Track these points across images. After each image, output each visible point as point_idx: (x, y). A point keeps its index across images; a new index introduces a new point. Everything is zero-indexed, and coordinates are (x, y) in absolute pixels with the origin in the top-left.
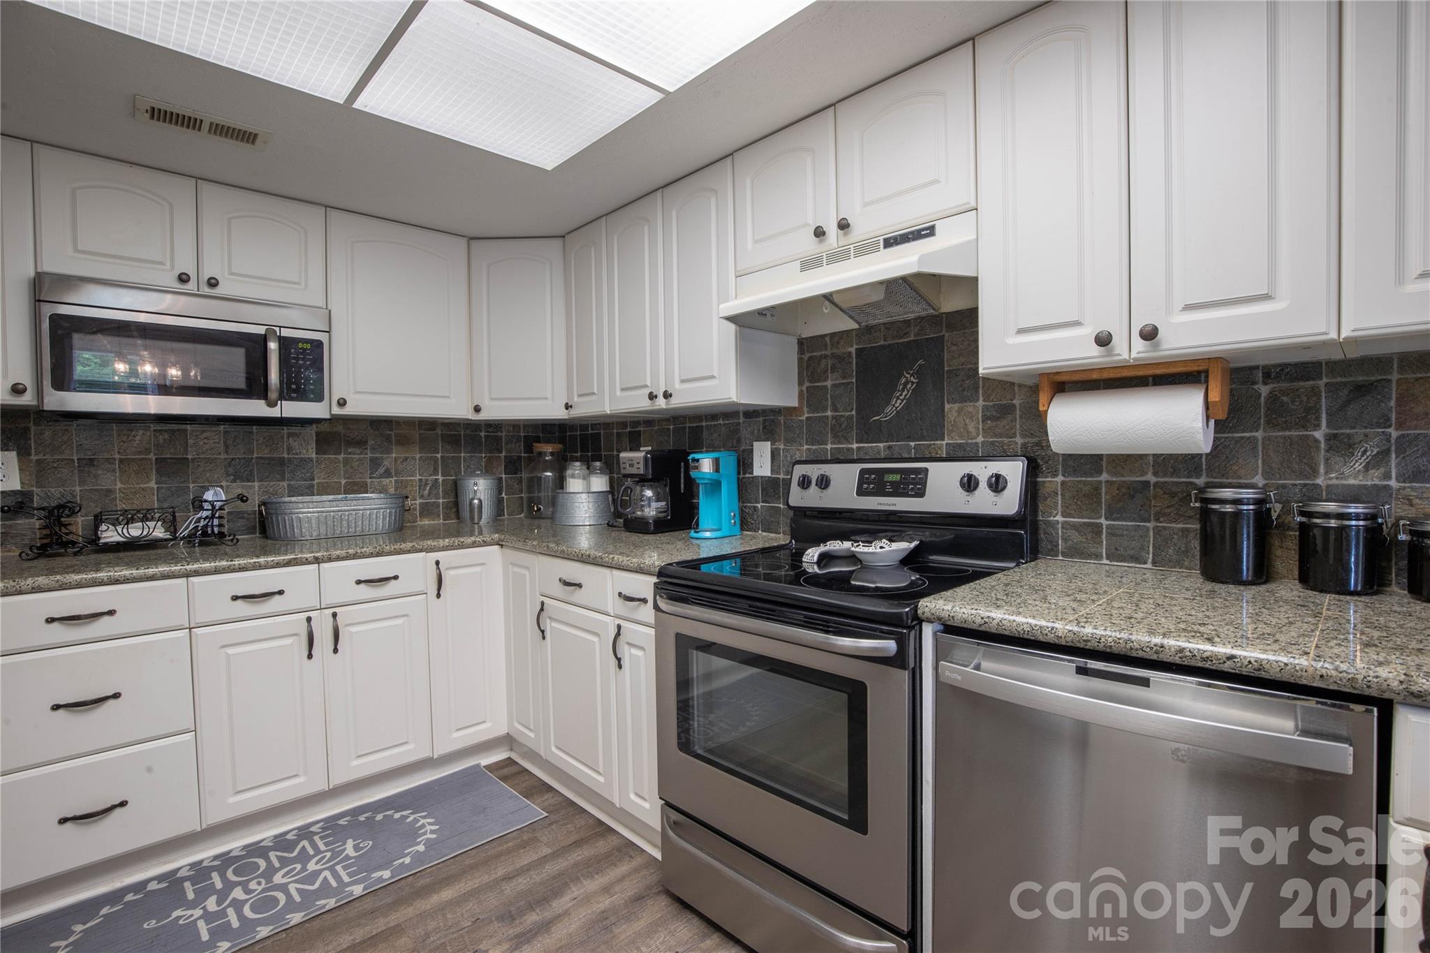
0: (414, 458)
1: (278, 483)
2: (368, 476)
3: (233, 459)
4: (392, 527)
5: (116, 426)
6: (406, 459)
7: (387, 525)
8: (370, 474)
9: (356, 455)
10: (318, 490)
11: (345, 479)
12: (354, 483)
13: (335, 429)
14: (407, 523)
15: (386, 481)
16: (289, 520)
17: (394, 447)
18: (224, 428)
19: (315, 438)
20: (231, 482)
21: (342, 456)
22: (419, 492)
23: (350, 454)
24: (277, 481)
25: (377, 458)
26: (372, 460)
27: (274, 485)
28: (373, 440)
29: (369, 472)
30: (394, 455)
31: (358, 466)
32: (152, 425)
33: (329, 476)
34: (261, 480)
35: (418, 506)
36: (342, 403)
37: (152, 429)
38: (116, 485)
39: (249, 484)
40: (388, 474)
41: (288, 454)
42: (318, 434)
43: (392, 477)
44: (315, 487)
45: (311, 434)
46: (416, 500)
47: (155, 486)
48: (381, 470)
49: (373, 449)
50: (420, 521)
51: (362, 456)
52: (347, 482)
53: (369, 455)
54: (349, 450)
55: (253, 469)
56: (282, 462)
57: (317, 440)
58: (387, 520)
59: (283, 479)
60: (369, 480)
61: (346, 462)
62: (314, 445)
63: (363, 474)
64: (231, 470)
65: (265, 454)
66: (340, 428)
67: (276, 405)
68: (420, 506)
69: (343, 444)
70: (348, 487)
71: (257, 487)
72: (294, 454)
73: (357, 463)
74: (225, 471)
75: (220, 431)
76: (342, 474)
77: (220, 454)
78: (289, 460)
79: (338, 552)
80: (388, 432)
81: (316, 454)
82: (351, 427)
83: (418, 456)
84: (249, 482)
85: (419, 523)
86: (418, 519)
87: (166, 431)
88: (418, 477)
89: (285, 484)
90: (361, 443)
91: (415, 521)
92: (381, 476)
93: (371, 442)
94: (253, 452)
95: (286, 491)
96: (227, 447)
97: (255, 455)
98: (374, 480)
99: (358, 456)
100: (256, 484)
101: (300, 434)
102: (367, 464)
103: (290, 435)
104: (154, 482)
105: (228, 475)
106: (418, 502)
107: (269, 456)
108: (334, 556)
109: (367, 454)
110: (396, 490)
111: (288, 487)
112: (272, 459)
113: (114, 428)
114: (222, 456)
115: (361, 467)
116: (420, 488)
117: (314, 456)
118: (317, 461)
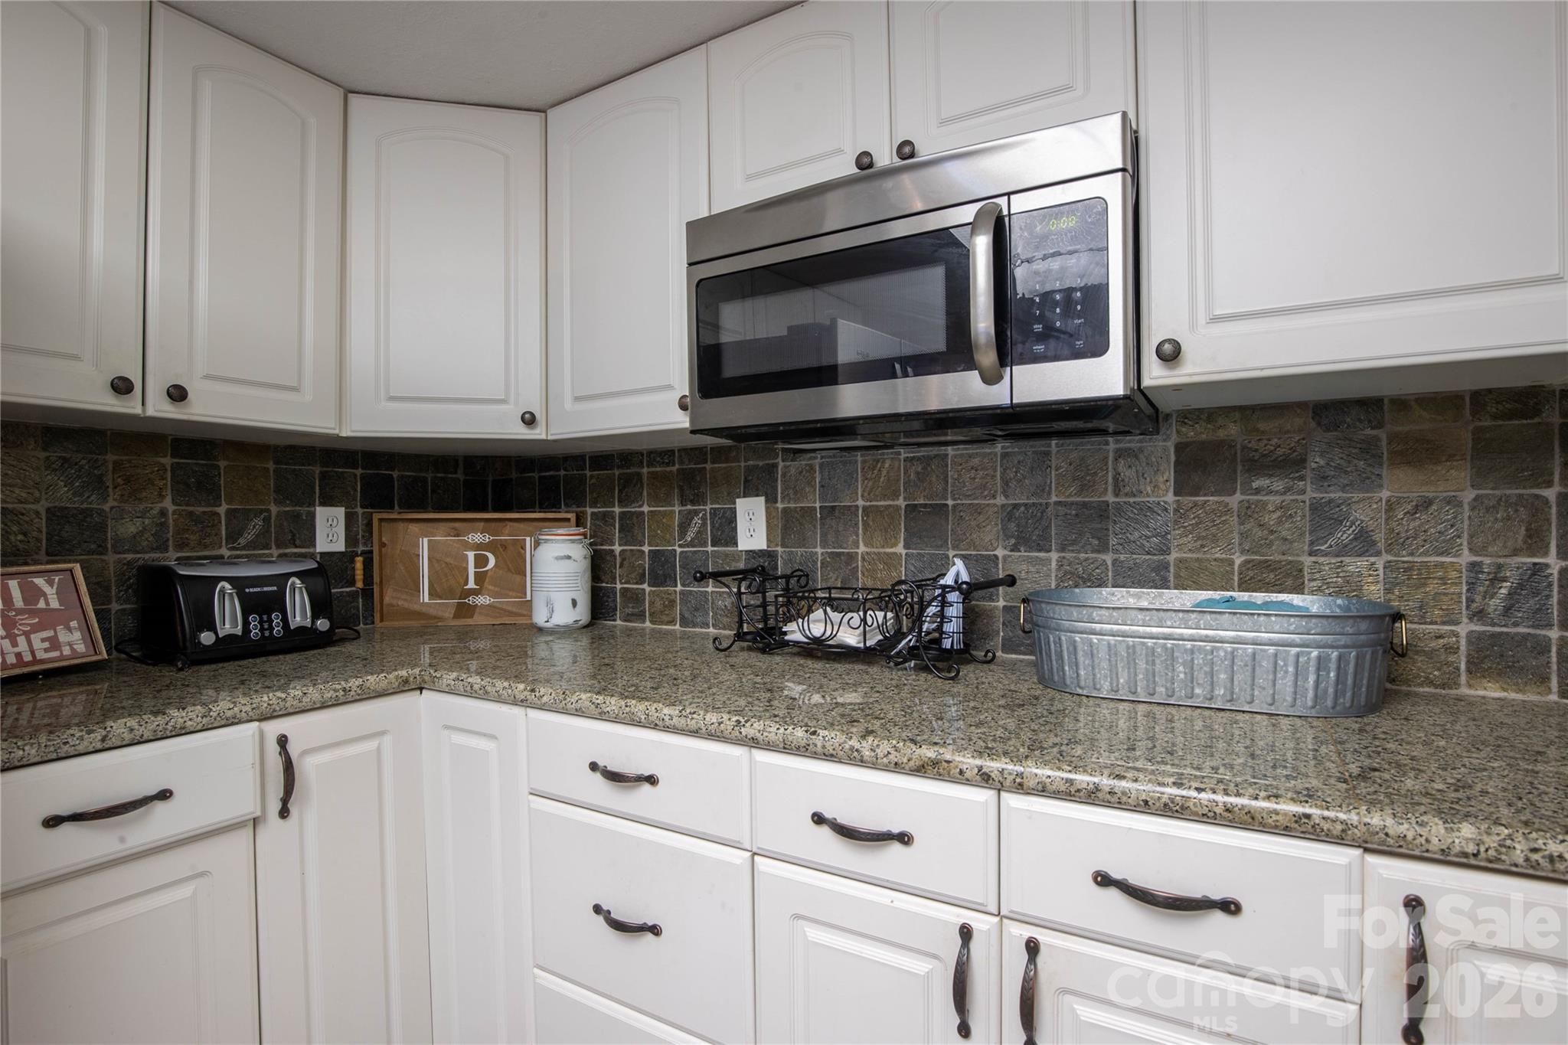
0: (1453, 502)
1: (1094, 555)
2: (1306, 548)
3: (1016, 506)
4: (1329, 703)
5: (862, 456)
6: (1427, 503)
7: (1311, 694)
8: (1312, 543)
9: (1272, 491)
10: (1177, 576)
11: (1242, 552)
12: (1267, 566)
13: (1221, 434)
14: (1421, 685)
15: (1356, 565)
16: (1054, 642)
17: (1384, 473)
18: (1003, 447)
19: (1173, 458)
20: (1012, 551)
21: (1238, 496)
22: (1470, 601)
23: (1258, 491)
24: (1092, 552)
25: (1330, 501)
26: (1316, 508)
27: (1087, 559)
28: (1322, 456)
29: (1308, 538)
30: (1385, 494)
31: (1280, 521)
32: (902, 450)
33: (1203, 546)
34: (1062, 549)
35: (1463, 642)
36: (1171, 354)
37: (902, 457)
38: (858, 547)
39: (1042, 555)
40: (1364, 544)
41: (1117, 495)
42: (1180, 448)
43: (1378, 554)
44: (1172, 569)
45: (1165, 449)
46: (1457, 623)
47: (904, 552)
48: (1345, 535)
49: (1321, 478)
50: (1470, 686)
51: (1289, 497)
52: (1247, 562)
53: (1311, 494)
54: (1255, 485)
55: (1049, 527)
56: (1103, 512)
57: (1177, 463)
58: (1312, 679)
59: (1104, 548)
60: (1308, 561)
61: (1247, 512)
62: (1170, 474)
63: (1291, 543)
64: (1012, 526)
65: (1070, 495)
66: (1232, 430)
67: (1000, 378)
68: (1469, 642)
69: (1240, 468)
70: (1251, 574)
71: (1054, 564)
72: (1126, 495)
73: (1275, 516)
74: (1002, 528)
75: (996, 454)
76: (1236, 541)
77: (994, 497)
78: (1119, 508)
79: (1044, 772)
80: (1368, 431)
81: (1176, 494)
82: (1261, 426)
83: (1468, 495)
84: (1040, 551)
85: (1465, 691)
86: (1463, 678)
87: (919, 459)
88: (1466, 557)
89: (1108, 558)
90: (1290, 464)
91: (1451, 682)
92: (1342, 551)
93: (1316, 461)
94: (1049, 493)
95: (1110, 574)
96: (1006, 483)
97: (1054, 499)
98: (1321, 560)
99: (1278, 499)
100: (1054, 556)
101: (1141, 450)
102: (1302, 519)
103: (1120, 454)
104: (901, 544)
105: (1007, 537)
106: (1465, 628)
107: (1079, 499)
108: (1032, 783)
109: (1303, 492)
110: (1388, 591)
111: (1113, 565)
112: (1085, 505)
113: (859, 458)
114: (1000, 500)
115: (1287, 526)
116: (1472, 586)
117: (1170, 497)
118: (1176, 511)
